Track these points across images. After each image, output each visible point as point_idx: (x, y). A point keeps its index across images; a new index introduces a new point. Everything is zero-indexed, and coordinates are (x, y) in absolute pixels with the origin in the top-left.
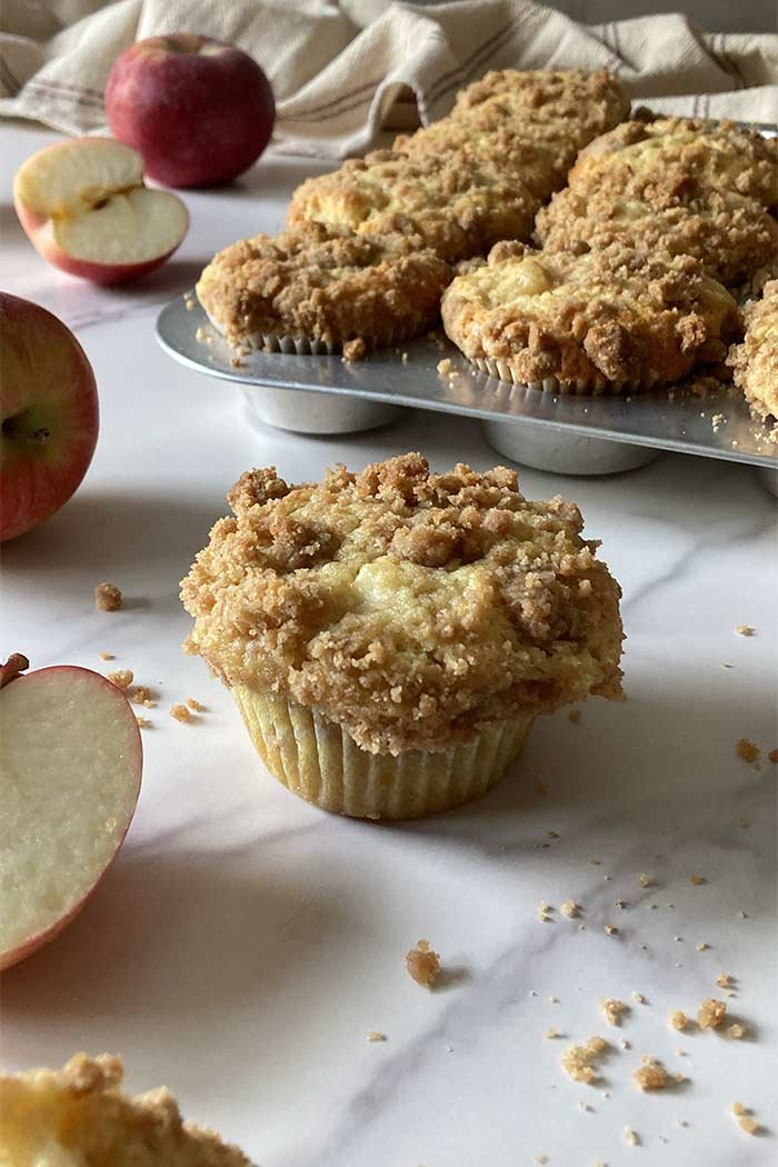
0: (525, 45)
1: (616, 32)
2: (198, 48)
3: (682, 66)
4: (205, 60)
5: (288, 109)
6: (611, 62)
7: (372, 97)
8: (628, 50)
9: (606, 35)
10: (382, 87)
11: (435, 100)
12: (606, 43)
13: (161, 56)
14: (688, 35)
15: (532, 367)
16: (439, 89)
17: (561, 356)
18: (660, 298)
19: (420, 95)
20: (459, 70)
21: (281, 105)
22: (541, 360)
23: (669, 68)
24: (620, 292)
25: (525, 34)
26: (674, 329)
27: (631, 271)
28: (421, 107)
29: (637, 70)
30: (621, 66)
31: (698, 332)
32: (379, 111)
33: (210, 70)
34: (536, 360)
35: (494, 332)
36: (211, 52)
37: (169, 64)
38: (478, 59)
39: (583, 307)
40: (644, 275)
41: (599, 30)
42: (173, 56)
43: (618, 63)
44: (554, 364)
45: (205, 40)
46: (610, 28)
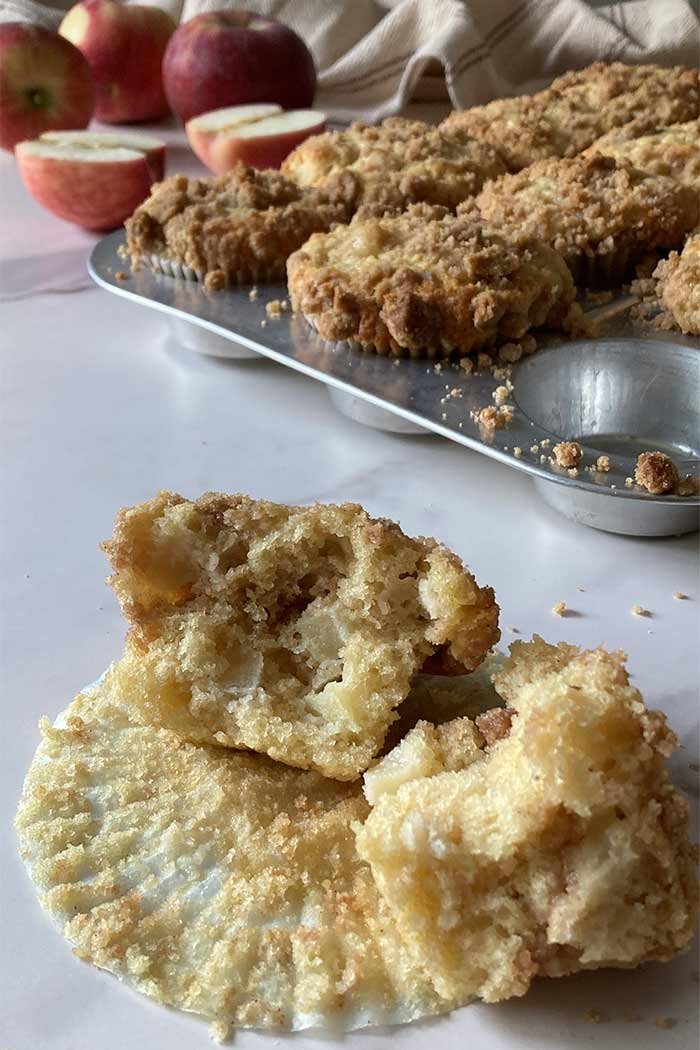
0: (539, 23)
1: (622, 13)
2: (247, 22)
3: (683, 44)
4: (255, 34)
5: (325, 80)
6: (619, 40)
7: (401, 70)
8: (634, 29)
9: (613, 14)
10: (412, 61)
11: (461, 72)
12: (613, 22)
13: (215, 29)
14: (692, 16)
15: (332, 326)
16: (465, 62)
17: (360, 318)
18: (469, 271)
19: (448, 67)
20: (482, 46)
21: (322, 76)
22: (340, 321)
23: (673, 45)
24: (436, 262)
25: (538, 13)
26: (470, 302)
27: (457, 242)
28: (449, 79)
29: (643, 47)
30: (630, 43)
31: (489, 308)
32: (408, 84)
33: (259, 44)
34: (336, 320)
35: (312, 289)
36: (260, 26)
37: (223, 37)
38: (496, 36)
39: (392, 272)
40: (469, 247)
41: (606, 10)
42: (226, 29)
43: (625, 41)
44: (352, 325)
45: (253, 16)
46: (617, 9)
